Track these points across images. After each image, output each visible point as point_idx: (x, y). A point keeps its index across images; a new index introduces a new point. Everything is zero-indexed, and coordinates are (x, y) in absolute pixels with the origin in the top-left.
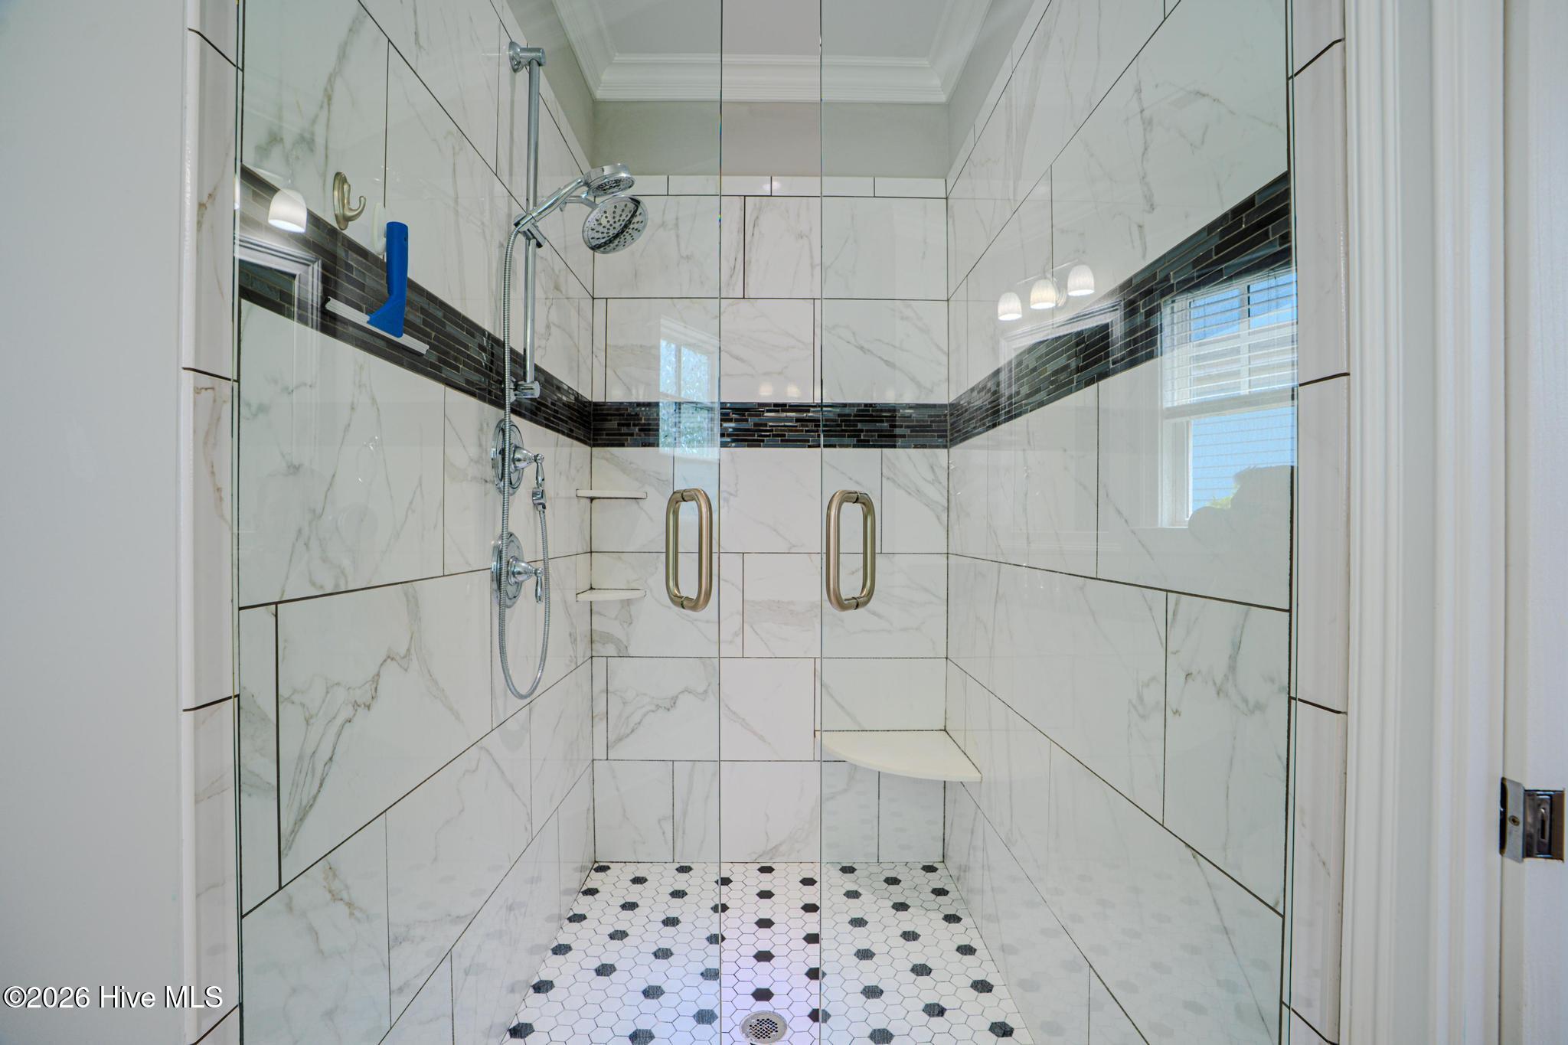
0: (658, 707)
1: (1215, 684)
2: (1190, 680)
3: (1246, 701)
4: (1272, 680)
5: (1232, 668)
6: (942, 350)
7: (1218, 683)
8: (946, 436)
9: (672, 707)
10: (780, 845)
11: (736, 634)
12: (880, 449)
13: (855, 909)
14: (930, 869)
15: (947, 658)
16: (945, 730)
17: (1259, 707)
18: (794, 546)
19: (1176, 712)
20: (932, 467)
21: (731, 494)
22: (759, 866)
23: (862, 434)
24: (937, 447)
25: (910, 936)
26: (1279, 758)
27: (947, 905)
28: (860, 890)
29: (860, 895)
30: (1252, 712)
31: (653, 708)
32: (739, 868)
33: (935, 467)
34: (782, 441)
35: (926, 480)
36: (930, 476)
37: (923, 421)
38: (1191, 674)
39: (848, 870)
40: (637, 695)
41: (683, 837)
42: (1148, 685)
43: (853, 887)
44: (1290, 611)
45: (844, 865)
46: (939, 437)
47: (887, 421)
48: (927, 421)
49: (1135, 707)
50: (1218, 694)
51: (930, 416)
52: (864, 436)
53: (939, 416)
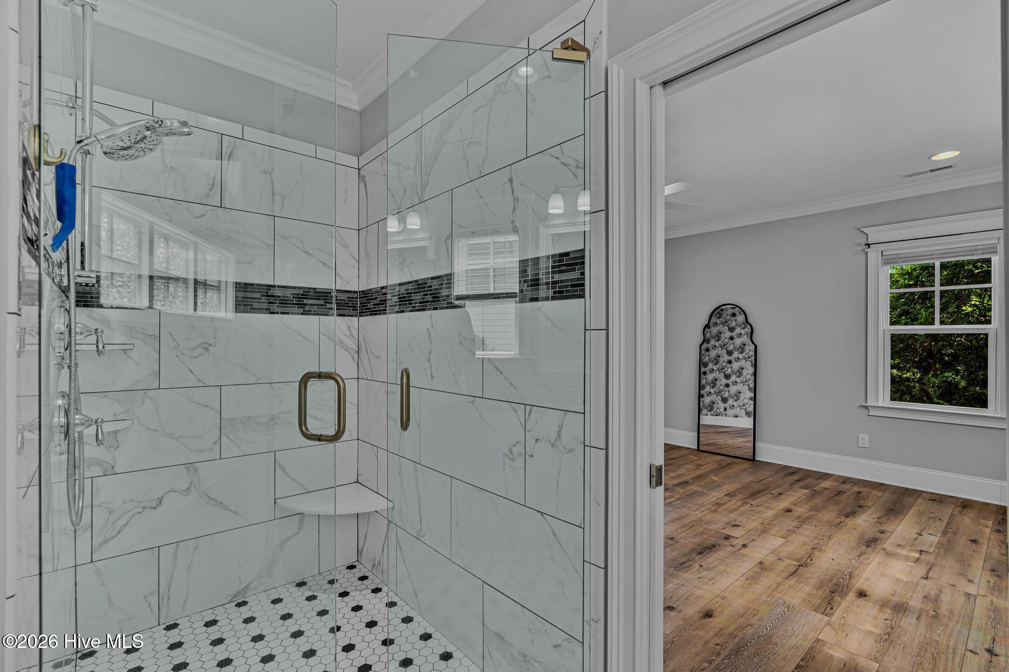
0: (144, 508)
1: (551, 443)
2: (538, 442)
3: (565, 449)
4: (577, 440)
5: (559, 435)
6: (355, 259)
7: (552, 442)
8: (357, 310)
9: (158, 505)
10: (250, 583)
11: (215, 443)
12: (318, 317)
13: (317, 605)
14: (351, 567)
15: (358, 439)
16: (358, 482)
17: (571, 450)
18: (260, 379)
19: (531, 456)
20: (349, 328)
21: (211, 345)
22: (235, 604)
23: (307, 307)
24: (352, 316)
25: (357, 608)
26: (581, 469)
27: (371, 584)
28: (315, 594)
29: (317, 596)
30: (569, 452)
31: (140, 510)
32: (219, 611)
33: (351, 328)
34: (251, 309)
35: (345, 335)
36: (348, 333)
37: (344, 300)
38: (539, 439)
39: (301, 584)
40: (124, 503)
41: (168, 603)
42: (515, 445)
43: (309, 594)
44: (584, 413)
45: (298, 582)
46: (353, 310)
47: (323, 299)
48: (346, 300)
49: (507, 456)
50: (552, 447)
51: (347, 298)
52: (308, 307)
53: (353, 298)
